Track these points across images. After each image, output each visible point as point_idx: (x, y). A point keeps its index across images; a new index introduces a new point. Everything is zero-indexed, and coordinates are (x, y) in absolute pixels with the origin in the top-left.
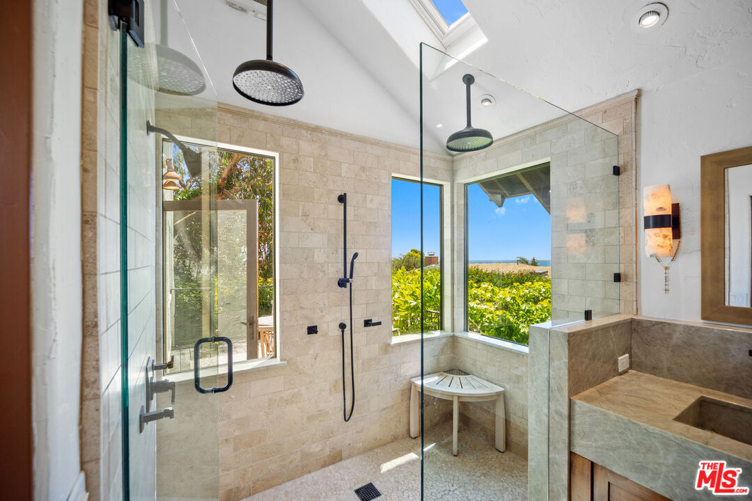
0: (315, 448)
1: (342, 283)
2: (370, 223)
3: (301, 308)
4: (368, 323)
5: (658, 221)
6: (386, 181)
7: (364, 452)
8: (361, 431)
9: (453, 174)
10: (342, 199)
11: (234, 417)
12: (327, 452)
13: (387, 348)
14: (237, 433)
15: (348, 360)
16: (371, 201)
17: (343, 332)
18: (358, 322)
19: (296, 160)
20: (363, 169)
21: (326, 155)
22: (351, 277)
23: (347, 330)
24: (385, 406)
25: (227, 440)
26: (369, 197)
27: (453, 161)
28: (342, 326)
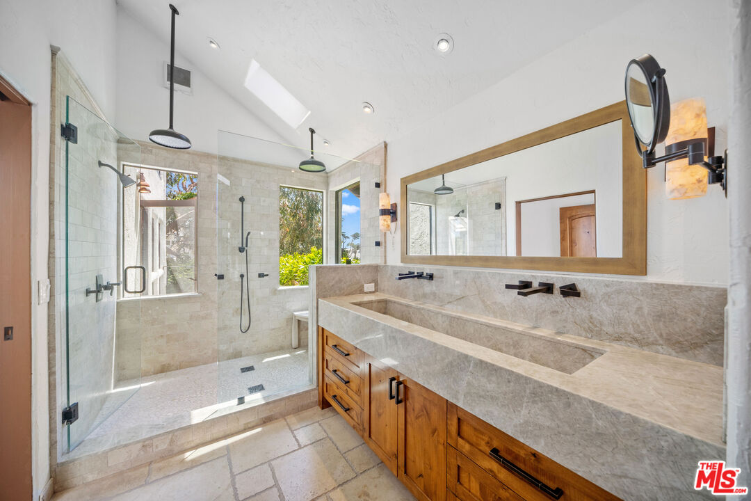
0: (223, 347)
1: (241, 250)
2: (263, 214)
3: (213, 264)
4: (261, 275)
5: (384, 212)
6: (275, 188)
7: (258, 354)
8: (256, 341)
9: (327, 185)
10: (242, 200)
11: (167, 323)
12: (231, 351)
13: (275, 292)
14: (168, 333)
15: (245, 297)
16: (264, 201)
17: (242, 279)
18: (253, 274)
19: (210, 177)
20: (258, 182)
21: (231, 173)
22: (247, 246)
23: (245, 279)
24: (273, 327)
25: (162, 336)
26: (262, 199)
27: (328, 177)
28: (242, 276)
